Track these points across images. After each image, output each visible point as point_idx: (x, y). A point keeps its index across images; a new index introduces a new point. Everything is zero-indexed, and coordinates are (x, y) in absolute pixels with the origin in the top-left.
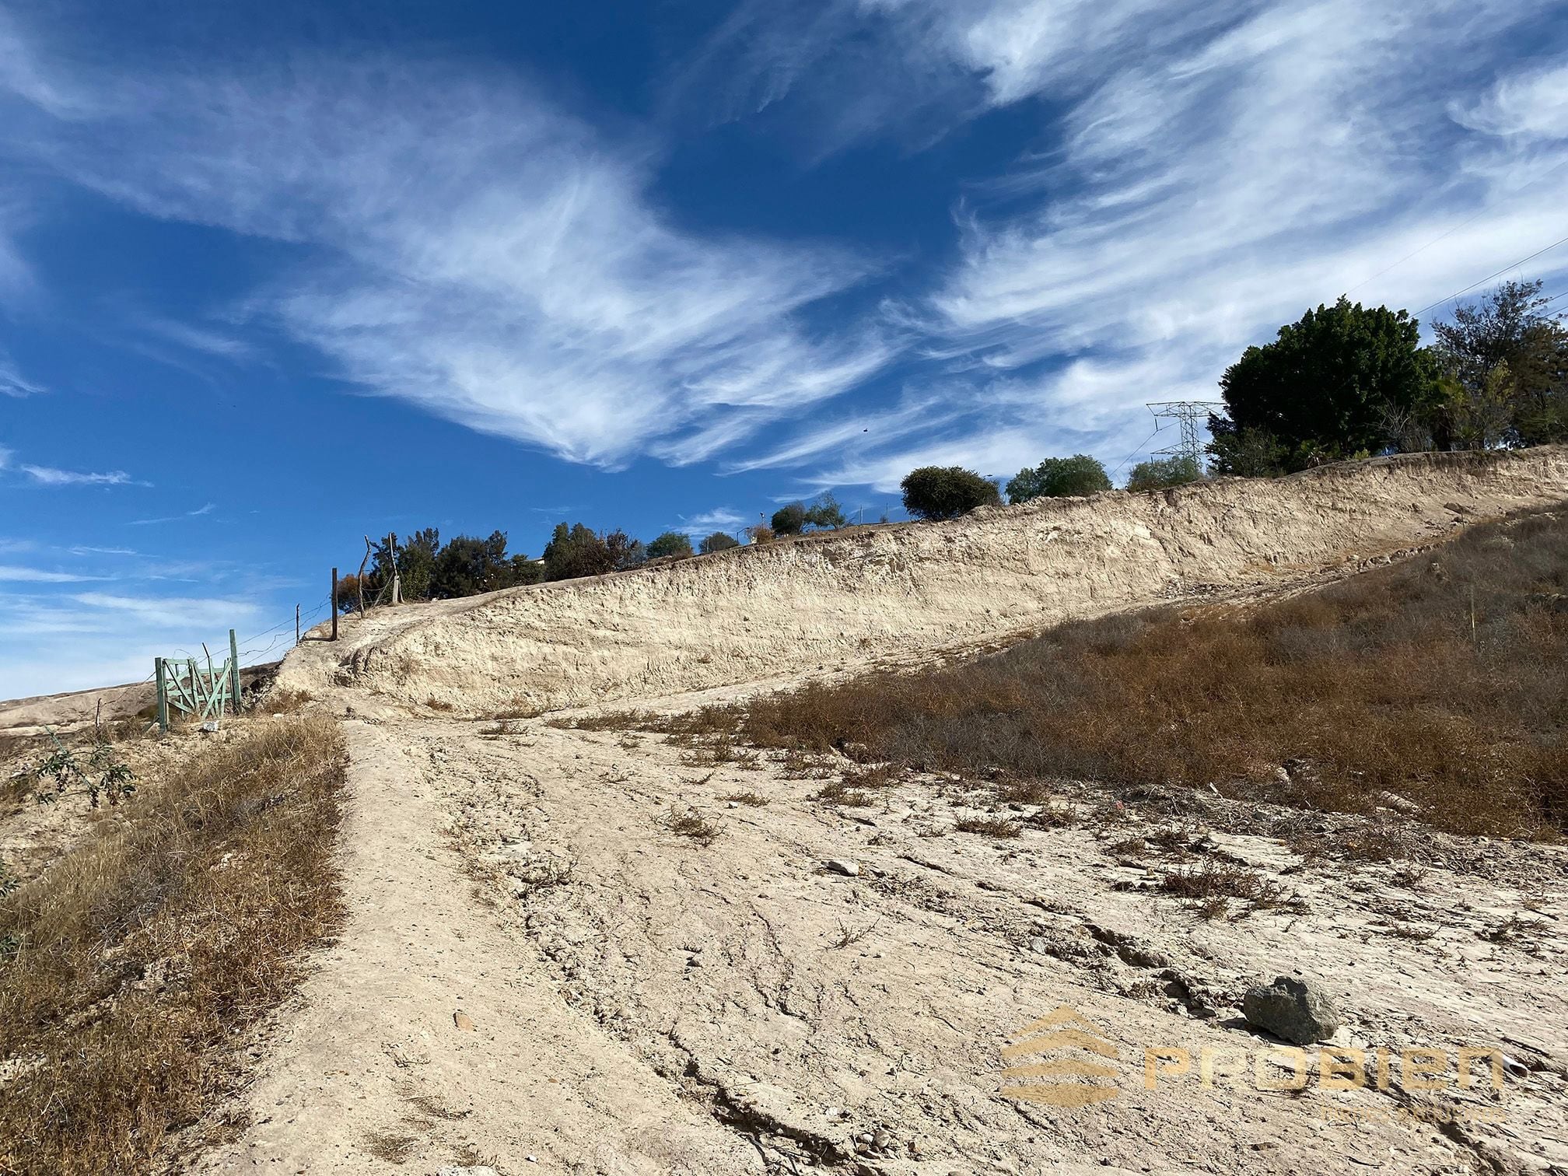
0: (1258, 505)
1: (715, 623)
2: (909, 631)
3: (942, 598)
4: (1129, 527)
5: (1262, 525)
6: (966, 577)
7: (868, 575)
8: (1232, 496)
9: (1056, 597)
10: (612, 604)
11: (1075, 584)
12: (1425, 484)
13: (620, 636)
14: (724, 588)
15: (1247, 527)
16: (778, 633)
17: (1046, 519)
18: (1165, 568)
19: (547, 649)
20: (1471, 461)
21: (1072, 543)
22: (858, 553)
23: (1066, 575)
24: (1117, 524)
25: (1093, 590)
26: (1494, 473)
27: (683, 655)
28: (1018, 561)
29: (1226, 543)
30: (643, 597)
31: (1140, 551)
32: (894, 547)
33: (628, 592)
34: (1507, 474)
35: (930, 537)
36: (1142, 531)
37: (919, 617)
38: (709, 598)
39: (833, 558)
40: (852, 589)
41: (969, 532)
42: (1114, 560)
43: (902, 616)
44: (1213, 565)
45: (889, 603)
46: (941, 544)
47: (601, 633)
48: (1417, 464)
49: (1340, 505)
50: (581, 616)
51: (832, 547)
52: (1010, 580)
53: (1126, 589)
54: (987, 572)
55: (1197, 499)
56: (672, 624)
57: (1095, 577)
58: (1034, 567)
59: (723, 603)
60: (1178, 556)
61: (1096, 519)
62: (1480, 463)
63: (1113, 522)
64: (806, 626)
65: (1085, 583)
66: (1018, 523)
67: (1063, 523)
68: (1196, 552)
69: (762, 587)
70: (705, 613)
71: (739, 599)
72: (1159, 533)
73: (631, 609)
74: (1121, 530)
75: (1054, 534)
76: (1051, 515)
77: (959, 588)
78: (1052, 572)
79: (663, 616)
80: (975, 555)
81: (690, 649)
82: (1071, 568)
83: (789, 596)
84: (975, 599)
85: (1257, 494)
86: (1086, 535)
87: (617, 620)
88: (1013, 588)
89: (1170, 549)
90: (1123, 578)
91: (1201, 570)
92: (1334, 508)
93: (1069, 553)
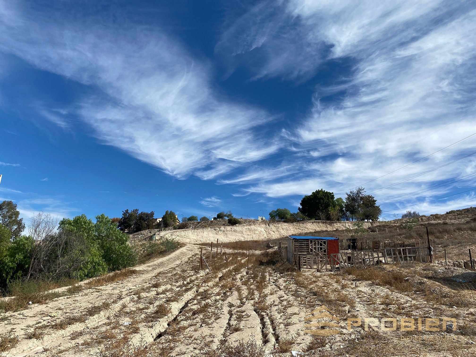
0: (284, 227)
1: (198, 237)
2: (224, 240)
3: (229, 236)
4: (261, 229)
5: (284, 230)
6: (233, 234)
7: (219, 233)
8: (279, 225)
9: (247, 238)
10: (187, 233)
11: (250, 236)
12: (319, 226)
13: (187, 237)
14: (200, 232)
15: (282, 230)
16: (206, 239)
17: (247, 227)
18: (265, 235)
19: (179, 238)
20: (329, 223)
21: (250, 230)
22: (218, 229)
23: (249, 235)
24: (259, 228)
25: (252, 237)
26: (334, 225)
27: (194, 240)
28: (242, 232)
29: (277, 232)
30: (190, 233)
31: (262, 233)
32: (224, 229)
33: (189, 232)
34: (336, 225)
35: (229, 228)
36: (263, 230)
37: (226, 239)
38: (198, 234)
39: (215, 230)
40: (217, 234)
41: (235, 228)
42: (257, 234)
43: (223, 238)
44: (273, 236)
45: (222, 236)
46: (230, 229)
47: (185, 237)
48: (318, 222)
49: (300, 228)
50: (183, 235)
51: (215, 228)
52: (240, 235)
53: (258, 238)
54: (237, 234)
55: (273, 225)
56: (193, 236)
57: (253, 236)
58: (244, 233)
59: (200, 234)
60: (268, 234)
61: (255, 227)
62: (331, 223)
63: (258, 228)
64: (210, 238)
65: (252, 236)
66: (242, 227)
67: (249, 228)
68: (271, 233)
69: (205, 233)
70: (198, 235)
71: (202, 234)
72: (266, 230)
73: (189, 234)
74: (259, 229)
75: (248, 229)
76: (248, 226)
77: (232, 235)
78: (247, 234)
79: (192, 235)
80: (235, 231)
81: (195, 240)
82: (250, 234)
83: (208, 234)
84: (234, 237)
85: (284, 225)
86: (253, 229)
87: (187, 235)
88: (240, 236)
89: (267, 233)
90: (258, 236)
91: (271, 236)
92: (299, 229)
93: (250, 232)
